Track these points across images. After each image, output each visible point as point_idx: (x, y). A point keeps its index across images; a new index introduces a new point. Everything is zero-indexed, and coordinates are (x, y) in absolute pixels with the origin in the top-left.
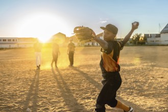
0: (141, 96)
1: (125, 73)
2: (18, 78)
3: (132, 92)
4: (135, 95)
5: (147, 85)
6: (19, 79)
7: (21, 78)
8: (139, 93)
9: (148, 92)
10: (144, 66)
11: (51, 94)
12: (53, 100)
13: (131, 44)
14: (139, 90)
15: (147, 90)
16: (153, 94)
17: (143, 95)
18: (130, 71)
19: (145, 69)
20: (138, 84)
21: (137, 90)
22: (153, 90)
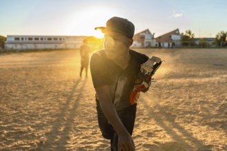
0: (203, 125)
1: (192, 88)
2: (49, 90)
3: (193, 118)
4: (196, 123)
5: (217, 108)
6: (50, 92)
7: (53, 90)
8: (202, 120)
9: (216, 120)
10: (222, 78)
11: (82, 115)
12: (80, 126)
13: (214, 46)
14: (203, 115)
15: (216, 116)
16: (222, 122)
17: (207, 124)
18: (200, 85)
19: (223, 83)
20: (206, 106)
21: (200, 115)
22: (224, 117)
